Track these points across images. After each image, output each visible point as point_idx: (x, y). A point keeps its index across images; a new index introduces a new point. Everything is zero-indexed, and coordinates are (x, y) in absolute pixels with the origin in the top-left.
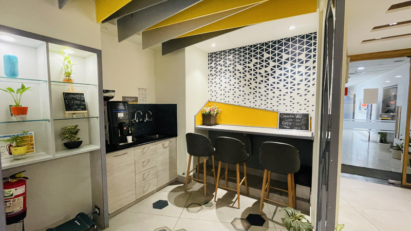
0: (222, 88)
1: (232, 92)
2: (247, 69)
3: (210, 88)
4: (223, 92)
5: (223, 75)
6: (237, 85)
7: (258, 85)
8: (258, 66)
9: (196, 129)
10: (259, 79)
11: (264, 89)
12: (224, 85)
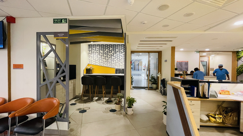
1: (98, 61)
2: (104, 53)
3: (89, 59)
4: (95, 61)
5: (95, 54)
6: (101, 58)
7: (108, 59)
8: (108, 52)
9: (84, 75)
10: (109, 57)
11: (110, 60)
12: (95, 58)
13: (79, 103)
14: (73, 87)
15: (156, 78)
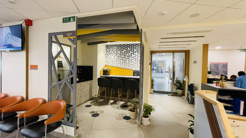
0: (112, 60)
1: (116, 62)
2: (122, 53)
3: (106, 60)
4: (112, 62)
5: (112, 54)
6: (118, 59)
7: (126, 60)
8: (126, 52)
9: (101, 76)
10: (126, 57)
11: (128, 61)
12: (112, 59)
13: (95, 105)
14: (90, 88)
15: (182, 83)
